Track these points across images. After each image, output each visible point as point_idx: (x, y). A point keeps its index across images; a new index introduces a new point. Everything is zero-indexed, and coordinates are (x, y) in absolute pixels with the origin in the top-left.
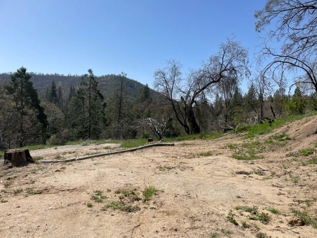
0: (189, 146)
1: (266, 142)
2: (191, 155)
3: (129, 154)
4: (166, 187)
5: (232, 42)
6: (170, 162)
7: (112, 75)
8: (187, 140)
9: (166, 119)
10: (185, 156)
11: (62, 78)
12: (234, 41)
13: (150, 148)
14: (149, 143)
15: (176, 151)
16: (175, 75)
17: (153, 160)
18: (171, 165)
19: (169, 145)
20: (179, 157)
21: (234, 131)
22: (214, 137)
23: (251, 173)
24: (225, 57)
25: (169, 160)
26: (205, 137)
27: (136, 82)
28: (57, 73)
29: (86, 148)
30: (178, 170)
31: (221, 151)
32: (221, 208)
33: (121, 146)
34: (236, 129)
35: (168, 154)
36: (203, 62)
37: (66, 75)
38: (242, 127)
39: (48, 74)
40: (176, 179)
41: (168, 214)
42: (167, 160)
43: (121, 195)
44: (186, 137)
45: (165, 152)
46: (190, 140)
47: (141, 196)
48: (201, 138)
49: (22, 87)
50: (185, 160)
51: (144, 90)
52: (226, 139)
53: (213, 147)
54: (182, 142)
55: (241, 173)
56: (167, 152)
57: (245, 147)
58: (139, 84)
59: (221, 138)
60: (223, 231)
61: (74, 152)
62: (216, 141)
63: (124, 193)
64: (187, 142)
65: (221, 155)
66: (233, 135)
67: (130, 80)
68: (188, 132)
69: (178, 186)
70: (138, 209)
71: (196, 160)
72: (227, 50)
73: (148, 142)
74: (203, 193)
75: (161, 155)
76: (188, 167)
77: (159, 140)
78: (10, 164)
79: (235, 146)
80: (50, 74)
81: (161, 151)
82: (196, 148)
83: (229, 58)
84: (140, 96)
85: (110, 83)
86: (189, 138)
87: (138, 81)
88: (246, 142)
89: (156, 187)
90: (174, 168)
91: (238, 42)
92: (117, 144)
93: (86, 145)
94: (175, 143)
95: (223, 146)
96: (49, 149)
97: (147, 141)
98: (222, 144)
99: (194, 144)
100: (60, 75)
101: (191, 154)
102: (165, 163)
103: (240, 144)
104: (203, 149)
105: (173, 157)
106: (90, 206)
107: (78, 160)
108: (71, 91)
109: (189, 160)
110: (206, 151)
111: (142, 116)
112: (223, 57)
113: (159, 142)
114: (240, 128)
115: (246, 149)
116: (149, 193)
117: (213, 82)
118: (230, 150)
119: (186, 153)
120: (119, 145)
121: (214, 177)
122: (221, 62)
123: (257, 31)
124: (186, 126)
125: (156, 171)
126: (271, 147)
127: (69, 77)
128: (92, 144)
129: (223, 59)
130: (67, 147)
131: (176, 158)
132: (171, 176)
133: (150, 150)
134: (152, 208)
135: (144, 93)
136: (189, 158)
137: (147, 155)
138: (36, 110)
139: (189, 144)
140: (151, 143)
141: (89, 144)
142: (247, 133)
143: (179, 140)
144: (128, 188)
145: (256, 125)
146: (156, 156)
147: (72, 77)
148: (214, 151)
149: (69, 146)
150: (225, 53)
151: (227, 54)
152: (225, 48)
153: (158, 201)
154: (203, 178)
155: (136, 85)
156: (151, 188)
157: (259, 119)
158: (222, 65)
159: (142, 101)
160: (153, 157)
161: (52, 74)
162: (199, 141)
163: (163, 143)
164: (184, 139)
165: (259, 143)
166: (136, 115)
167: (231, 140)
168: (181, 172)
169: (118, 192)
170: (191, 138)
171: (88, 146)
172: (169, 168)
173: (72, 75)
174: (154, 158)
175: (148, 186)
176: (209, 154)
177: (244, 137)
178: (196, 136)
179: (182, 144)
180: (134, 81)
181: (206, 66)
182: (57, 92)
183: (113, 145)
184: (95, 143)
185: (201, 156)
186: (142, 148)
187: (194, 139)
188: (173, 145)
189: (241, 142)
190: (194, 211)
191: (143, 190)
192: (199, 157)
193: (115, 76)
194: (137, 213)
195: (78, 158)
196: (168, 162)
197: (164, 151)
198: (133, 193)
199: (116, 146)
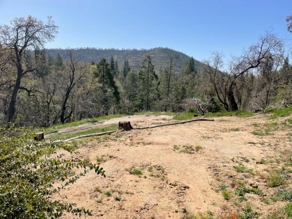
1: (282, 124)
2: (224, 130)
3: (182, 126)
4: (206, 147)
5: (270, 34)
6: (210, 134)
7: (160, 48)
8: (225, 116)
9: (209, 99)
10: (220, 130)
11: (118, 52)
12: (272, 33)
13: (196, 121)
14: (195, 118)
15: (215, 126)
16: (218, 63)
17: (199, 132)
18: (210, 136)
19: (210, 120)
20: (215, 131)
21: (263, 112)
22: (246, 116)
23: (257, 143)
24: (263, 47)
25: (209, 133)
26: (240, 115)
27: (182, 54)
28: (113, 48)
29: (149, 118)
30: (214, 139)
31: (246, 128)
32: (230, 156)
33: (174, 118)
34: (265, 110)
36: (244, 49)
37: (120, 49)
38: (270, 110)
40: (212, 143)
41: (207, 156)
42: (207, 132)
43: (185, 148)
44: (224, 114)
46: (227, 116)
47: (194, 149)
48: (237, 115)
49: (104, 72)
50: (219, 133)
51: (189, 62)
52: (255, 118)
53: (242, 124)
54: (220, 118)
55: (250, 143)
56: (208, 127)
57: (265, 126)
59: (251, 117)
60: (227, 162)
61: (143, 121)
62: (246, 119)
63: (187, 147)
64: (225, 118)
65: (246, 131)
66: (262, 115)
68: (227, 109)
69: (212, 147)
70: (194, 153)
71: (227, 134)
72: (265, 41)
74: (224, 150)
75: (204, 129)
76: (220, 138)
78: (123, 129)
79: (258, 125)
80: (107, 49)
81: (204, 125)
82: (230, 124)
83: (267, 47)
84: (186, 68)
85: (157, 56)
86: (227, 115)
88: (268, 122)
89: (201, 146)
90: (212, 138)
91: (276, 34)
92: (170, 116)
93: (148, 116)
94: (215, 119)
95: (250, 124)
96: (124, 117)
97: (193, 116)
98: (249, 122)
99: (230, 121)
100: (116, 49)
101: (225, 129)
102: (206, 134)
104: (234, 126)
105: (212, 130)
106: (174, 150)
107: (151, 128)
108: (125, 65)
110: (236, 127)
111: (187, 88)
112: (262, 47)
113: (202, 117)
114: (268, 110)
115: (266, 128)
116: (198, 148)
117: (252, 67)
118: (253, 128)
119: (221, 128)
120: (172, 117)
121: (233, 144)
122: (260, 51)
123: (289, 31)
124: (226, 104)
125: (201, 138)
126: (283, 128)
127: (123, 51)
128: (152, 115)
129: (261, 49)
130: (136, 117)
131: (214, 131)
132: (209, 142)
133: (196, 124)
134: (200, 154)
135: (189, 66)
136: (223, 132)
137: (194, 128)
138: (112, 88)
139: (225, 121)
141: (150, 115)
142: (272, 114)
143: (219, 116)
144: (188, 145)
145: (282, 108)
146: (200, 129)
147: (125, 51)
148: (242, 128)
149: (137, 116)
150: (263, 43)
151: (265, 44)
152: (263, 40)
153: (203, 151)
154: (226, 144)
157: (284, 103)
158: (260, 53)
159: (188, 74)
161: (109, 49)
163: (206, 119)
164: (222, 115)
165: (276, 124)
166: (181, 87)
167: (258, 119)
168: (215, 140)
169: (184, 147)
170: (228, 114)
171: (150, 117)
172: (209, 138)
173: (125, 49)
174: (199, 131)
175: (198, 145)
176: (237, 130)
177: (268, 118)
178: (233, 113)
179: (220, 120)
180: (180, 53)
181: (246, 53)
182: (115, 66)
183: (167, 117)
184: (154, 114)
185: (231, 131)
186: (190, 121)
187: (231, 116)
188: (213, 120)
189: (264, 122)
190: (218, 156)
191: (195, 147)
192: (229, 132)
193: (162, 48)
194: (194, 154)
196: (208, 134)
197: (206, 125)
198: (191, 148)
199: (169, 118)
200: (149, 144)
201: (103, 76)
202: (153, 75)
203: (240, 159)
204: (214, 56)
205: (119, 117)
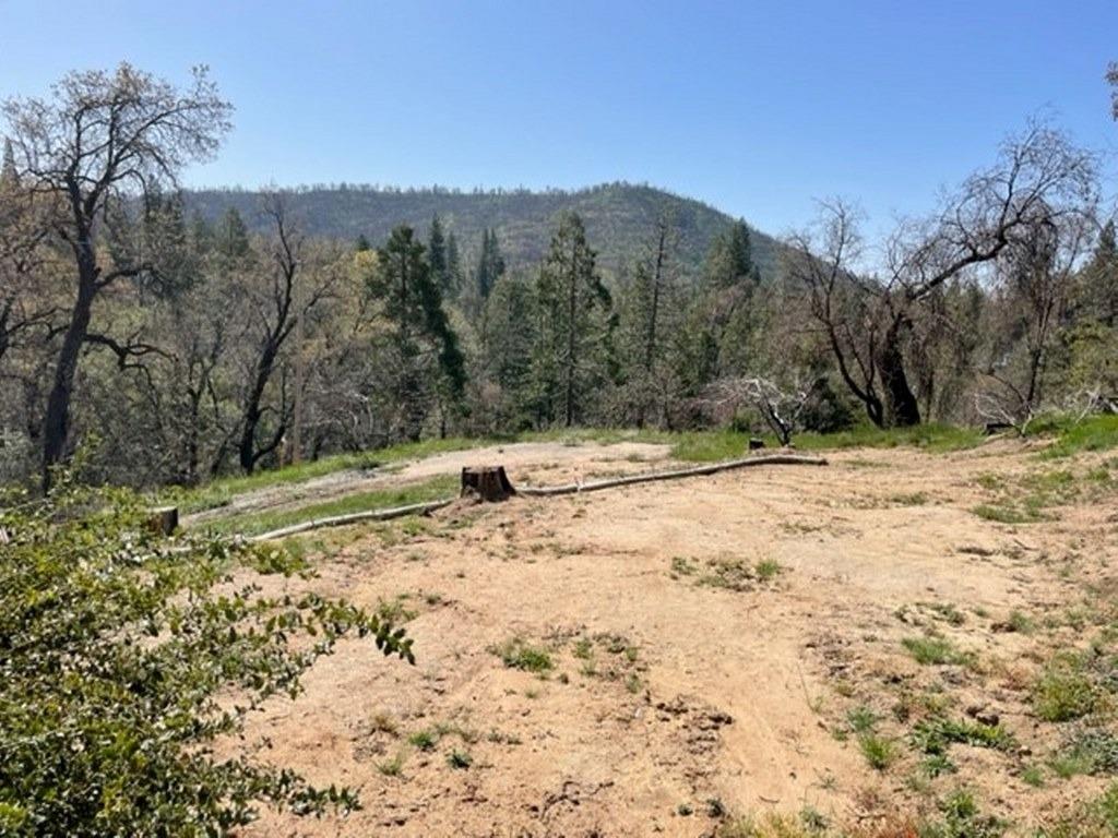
0: (870, 469)
1: (1091, 476)
2: (867, 500)
3: (704, 483)
4: (797, 564)
5: (1045, 131)
6: (811, 515)
7: (617, 184)
9: (806, 380)
10: (852, 502)
11: (456, 201)
12: (1052, 127)
13: (757, 467)
14: (754, 452)
15: (830, 485)
16: (842, 244)
17: (768, 507)
18: (811, 521)
19: (812, 463)
20: (833, 503)
21: (1019, 431)
22: (953, 446)
23: (996, 552)
25: (808, 511)
26: (930, 442)
27: (702, 206)
28: (439, 185)
29: (578, 453)
30: (826, 535)
31: (953, 493)
32: (890, 600)
33: (673, 455)
34: (1025, 425)
35: (807, 492)
36: (943, 190)
37: (467, 190)
38: (1044, 422)
39: (412, 189)
40: (819, 551)
41: (800, 600)
42: (802, 509)
43: (717, 567)
44: (868, 438)
45: (798, 486)
46: (879, 448)
47: (753, 571)
48: (918, 442)
49: (404, 278)
50: (848, 512)
51: (730, 239)
52: (986, 455)
53: (938, 477)
54: (851, 455)
55: (969, 551)
56: (805, 487)
57: (1026, 487)
58: (713, 215)
59: (972, 452)
60: (877, 623)
61: (556, 466)
62: (953, 461)
63: (722, 565)
64: (869, 454)
65: (950, 504)
66: (1013, 444)
67: (679, 199)
68: (878, 419)
69: (822, 564)
70: (749, 589)
71: (877, 514)
72: (1025, 159)
73: (751, 448)
74: (866, 578)
75: (788, 496)
76: (851, 530)
77: (783, 445)
78: (477, 496)
79: (999, 482)
80: (418, 188)
81: (788, 483)
82: (889, 478)
83: (1031, 182)
84: (721, 261)
85: (608, 215)
86: (877, 442)
87: (708, 205)
88: (1037, 472)
89: (780, 562)
90: (818, 529)
91: (1067, 131)
92: (655, 447)
93: (575, 446)
94: (831, 457)
95: (965, 477)
96: (482, 450)
97: (747, 446)
98: (964, 472)
99: (888, 466)
100: (450, 191)
101: (869, 496)
102: (799, 517)
103: (1016, 476)
104: (904, 484)
105: (818, 502)
107: (584, 490)
108: (485, 249)
109: (860, 512)
110: (913, 490)
111: (722, 337)
112: (1012, 181)
113: (782, 450)
114: (1038, 423)
115: (1028, 492)
116: (766, 571)
117: (976, 258)
118: (981, 493)
119: (854, 493)
120: (664, 449)
121: (901, 553)
122: (1006, 196)
124: (871, 400)
125: (778, 532)
126: (1096, 492)
127: (478, 197)
128: (587, 443)
129: (1011, 188)
131: (827, 504)
132: (810, 545)
133: (758, 476)
134: (773, 591)
135: (732, 252)
136: (861, 508)
137: (750, 491)
138: (437, 340)
139: (871, 464)
140: (758, 454)
141: (579, 441)
142: (1055, 441)
143: (845, 445)
144: (727, 558)
145: (1091, 416)
146: (776, 495)
147: (487, 196)
148: (934, 491)
150: (1018, 166)
151: (1027, 168)
152: (1019, 152)
153: (784, 583)
154: (873, 554)
155: (700, 216)
156: (770, 561)
157: (1101, 398)
158: (1007, 204)
159: (726, 284)
160: (768, 498)
161: (424, 190)
162: (906, 453)
163: (795, 457)
164: (859, 444)
165: (1070, 478)
166: (700, 335)
167: (998, 459)
168: (831, 538)
169: (713, 564)
170: (883, 440)
172: (806, 530)
173: (486, 190)
174: (771, 502)
175: (765, 559)
176: (917, 500)
177: (1038, 454)
178: (900, 437)
179: (850, 462)
181: (953, 204)
182: (446, 255)
183: (647, 450)
184: (595, 439)
185: (895, 504)
186: (733, 467)
187: (894, 445)
188: (824, 463)
189: (1022, 470)
190: (842, 599)
191: (757, 564)
192: (887, 507)
193: (628, 186)
194: (751, 594)
195: (582, 486)
196: (806, 514)
197: (796, 481)
198: (739, 568)
199: (655, 454)
200: (579, 553)
201: (403, 294)
202: (593, 287)
203: (930, 612)
204: (828, 215)
205: (461, 449)
